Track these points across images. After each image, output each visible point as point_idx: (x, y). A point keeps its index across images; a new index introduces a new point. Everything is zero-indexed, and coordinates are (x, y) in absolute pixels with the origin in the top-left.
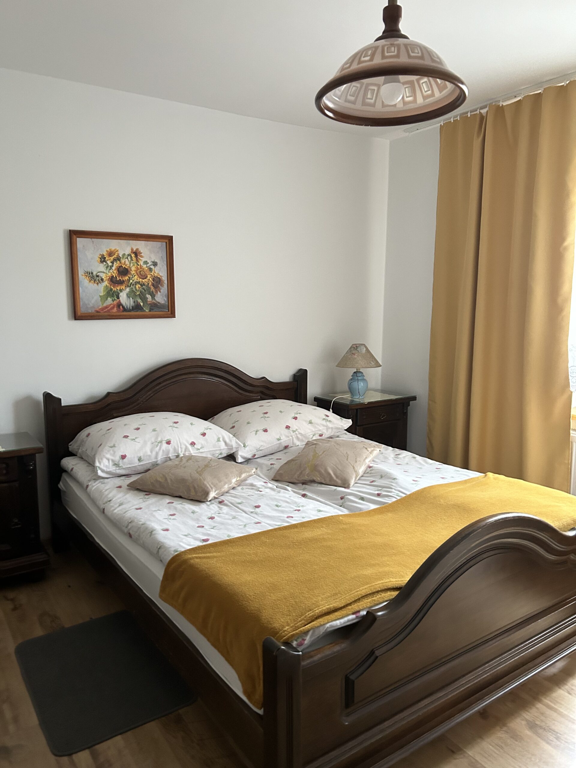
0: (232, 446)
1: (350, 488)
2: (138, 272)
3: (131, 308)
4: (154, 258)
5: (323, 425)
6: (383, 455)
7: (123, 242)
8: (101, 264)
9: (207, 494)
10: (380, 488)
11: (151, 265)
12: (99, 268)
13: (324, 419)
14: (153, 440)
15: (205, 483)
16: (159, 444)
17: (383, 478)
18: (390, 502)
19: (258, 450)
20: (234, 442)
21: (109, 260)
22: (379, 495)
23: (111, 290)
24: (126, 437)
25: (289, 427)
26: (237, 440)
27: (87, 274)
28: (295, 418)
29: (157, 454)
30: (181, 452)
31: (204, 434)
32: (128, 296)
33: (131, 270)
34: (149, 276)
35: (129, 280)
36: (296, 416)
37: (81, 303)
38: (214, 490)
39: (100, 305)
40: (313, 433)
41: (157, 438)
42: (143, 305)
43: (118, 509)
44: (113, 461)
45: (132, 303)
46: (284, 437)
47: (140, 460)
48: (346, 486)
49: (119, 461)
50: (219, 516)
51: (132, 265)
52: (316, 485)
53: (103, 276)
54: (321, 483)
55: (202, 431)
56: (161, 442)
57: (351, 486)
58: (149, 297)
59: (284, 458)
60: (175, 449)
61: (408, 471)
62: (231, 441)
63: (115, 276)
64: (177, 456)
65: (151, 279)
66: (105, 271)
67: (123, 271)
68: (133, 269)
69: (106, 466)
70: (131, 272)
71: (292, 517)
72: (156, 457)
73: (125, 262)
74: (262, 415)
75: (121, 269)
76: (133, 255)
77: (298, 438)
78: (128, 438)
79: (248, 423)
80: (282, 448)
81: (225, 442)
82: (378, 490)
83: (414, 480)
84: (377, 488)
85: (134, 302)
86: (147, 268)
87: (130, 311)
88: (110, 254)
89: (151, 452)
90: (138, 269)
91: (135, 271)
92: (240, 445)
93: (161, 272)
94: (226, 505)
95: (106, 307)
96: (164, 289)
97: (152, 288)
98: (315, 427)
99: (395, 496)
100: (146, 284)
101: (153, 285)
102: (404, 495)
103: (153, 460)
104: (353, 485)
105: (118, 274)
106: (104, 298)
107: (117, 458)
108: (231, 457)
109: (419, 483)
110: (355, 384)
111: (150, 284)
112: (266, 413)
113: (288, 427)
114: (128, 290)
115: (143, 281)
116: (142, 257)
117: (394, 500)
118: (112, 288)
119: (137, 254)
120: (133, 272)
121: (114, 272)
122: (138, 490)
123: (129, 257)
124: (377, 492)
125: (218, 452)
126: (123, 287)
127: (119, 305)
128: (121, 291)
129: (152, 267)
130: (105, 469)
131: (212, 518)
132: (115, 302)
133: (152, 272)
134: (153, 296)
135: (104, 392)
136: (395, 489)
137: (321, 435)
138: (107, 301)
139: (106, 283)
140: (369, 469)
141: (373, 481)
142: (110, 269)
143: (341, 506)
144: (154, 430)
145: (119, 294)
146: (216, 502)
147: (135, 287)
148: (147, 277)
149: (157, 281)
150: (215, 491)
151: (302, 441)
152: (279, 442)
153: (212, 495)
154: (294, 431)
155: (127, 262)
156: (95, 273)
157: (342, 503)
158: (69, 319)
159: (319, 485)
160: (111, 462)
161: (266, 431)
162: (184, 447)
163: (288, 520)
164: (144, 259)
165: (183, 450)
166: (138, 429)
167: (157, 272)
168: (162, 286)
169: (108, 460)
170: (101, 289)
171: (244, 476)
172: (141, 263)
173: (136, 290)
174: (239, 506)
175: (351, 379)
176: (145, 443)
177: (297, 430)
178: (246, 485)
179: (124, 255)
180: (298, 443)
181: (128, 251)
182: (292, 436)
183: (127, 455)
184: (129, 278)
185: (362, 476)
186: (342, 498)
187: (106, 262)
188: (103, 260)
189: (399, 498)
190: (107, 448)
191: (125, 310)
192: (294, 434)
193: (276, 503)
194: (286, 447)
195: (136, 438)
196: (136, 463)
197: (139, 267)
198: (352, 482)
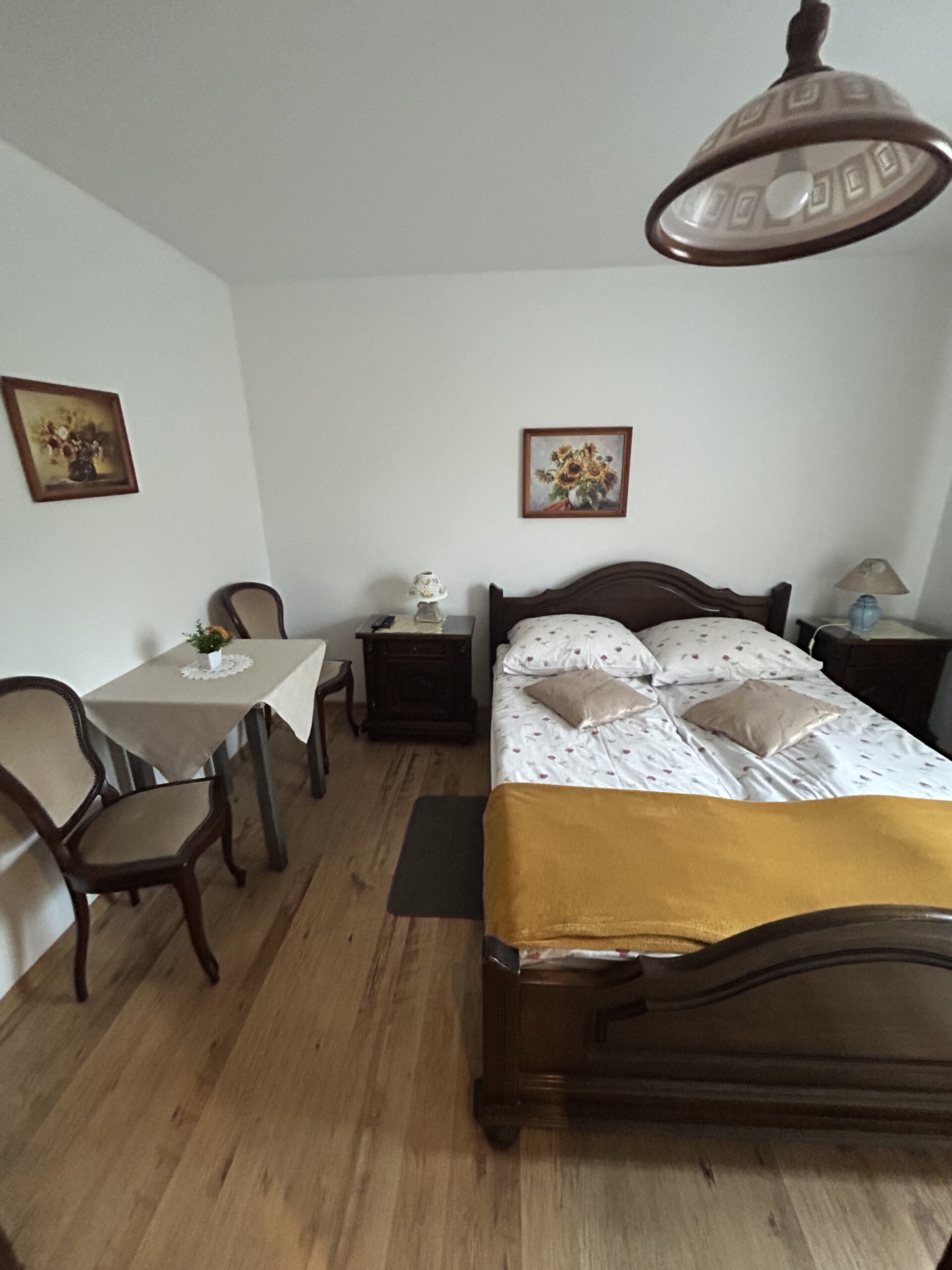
0: (648, 667)
1: (765, 759)
2: (590, 469)
3: (579, 506)
4: (609, 453)
5: (779, 664)
6: (852, 721)
7: (577, 438)
8: (553, 462)
9: (580, 721)
10: (803, 772)
11: (605, 461)
12: (551, 467)
13: (781, 656)
14: (563, 647)
15: (585, 708)
16: (568, 653)
17: (818, 759)
18: (803, 799)
19: (680, 677)
20: (652, 663)
21: (561, 457)
22: (795, 782)
23: (561, 487)
24: (539, 639)
25: (728, 658)
26: (657, 662)
27: (538, 473)
28: (740, 649)
29: (564, 661)
30: (590, 663)
31: (619, 650)
32: (578, 494)
33: (583, 466)
34: (602, 473)
35: (580, 477)
36: (742, 645)
37: (531, 501)
38: (590, 718)
39: (549, 504)
40: (762, 670)
41: (568, 645)
42: (592, 503)
43: (502, 711)
44: (519, 661)
45: (581, 501)
46: (718, 668)
47: (546, 664)
48: (761, 753)
49: (525, 662)
50: (579, 751)
51: (584, 461)
52: (726, 739)
53: (554, 474)
54: (733, 740)
55: (618, 646)
56: (570, 650)
57: (768, 755)
58: (600, 495)
59: (712, 693)
60: (583, 661)
61: (869, 757)
62: (649, 661)
63: (565, 474)
64: (586, 668)
65: (603, 476)
66: (556, 468)
67: (575, 468)
68: (586, 465)
69: (513, 665)
70: (583, 468)
71: (654, 779)
72: (563, 664)
73: (577, 458)
74: (698, 638)
75: (573, 466)
76: (586, 451)
77: (738, 673)
78: (540, 641)
79: (679, 644)
80: (714, 679)
81: (642, 663)
82: (799, 775)
83: (862, 777)
84: (799, 770)
85: (583, 500)
86: (600, 464)
87: (578, 509)
88: (563, 451)
89: (559, 658)
90: (590, 465)
91: (587, 467)
92: (658, 668)
93: (615, 468)
94: (597, 739)
95: (554, 506)
96: (617, 486)
97: (604, 485)
98: (766, 663)
99: (816, 792)
100: (598, 481)
101: (605, 482)
102: (830, 796)
103: (559, 666)
104: (774, 754)
105: (569, 472)
106: (552, 497)
107: (524, 659)
108: (647, 679)
109: (868, 783)
110: (858, 613)
111: (602, 481)
112: (704, 636)
113: (726, 658)
114: (578, 487)
115: (595, 477)
116: (596, 452)
117: (812, 798)
118: (562, 486)
119: (590, 449)
120: (585, 469)
121: (565, 469)
122: (531, 696)
123: (582, 453)
124: (794, 777)
125: (633, 671)
126: (573, 485)
127: (568, 503)
128: (571, 488)
129: (606, 463)
130: (511, 667)
131: (570, 751)
132: (564, 501)
133: (605, 468)
134: (604, 493)
135: (545, 589)
136: (822, 783)
137: (773, 674)
138: (555, 500)
139: (556, 481)
140: (808, 739)
141: (802, 759)
142: (561, 467)
143: (738, 779)
144: (568, 637)
145: (568, 492)
146: (590, 731)
147: (586, 485)
148: (599, 473)
149: (610, 478)
150: (592, 720)
151: (743, 675)
152: (711, 672)
153: (586, 723)
154: (733, 664)
155: (580, 459)
156: (546, 472)
157: (743, 776)
158: (519, 516)
159: (730, 742)
160: (517, 662)
161: (696, 657)
162: (593, 660)
163: (646, 781)
164: (597, 455)
165: (593, 662)
166: (553, 633)
167: (610, 468)
168: (615, 482)
169: (516, 660)
170: (551, 487)
171: (636, 708)
172: (594, 459)
173: (587, 487)
174: (609, 744)
175: (855, 605)
176: (555, 649)
177: (738, 663)
178: (638, 719)
179: (577, 451)
180: (737, 677)
181: (581, 447)
182: (729, 669)
183: (534, 657)
184: (580, 475)
185: (794, 746)
186: (745, 769)
187: (558, 460)
188: (555, 457)
189: (820, 797)
190: (518, 647)
191: (573, 508)
192: (734, 667)
193: (650, 753)
194: (720, 680)
195: (548, 642)
196: (542, 666)
197: (591, 463)
198: (772, 751)
